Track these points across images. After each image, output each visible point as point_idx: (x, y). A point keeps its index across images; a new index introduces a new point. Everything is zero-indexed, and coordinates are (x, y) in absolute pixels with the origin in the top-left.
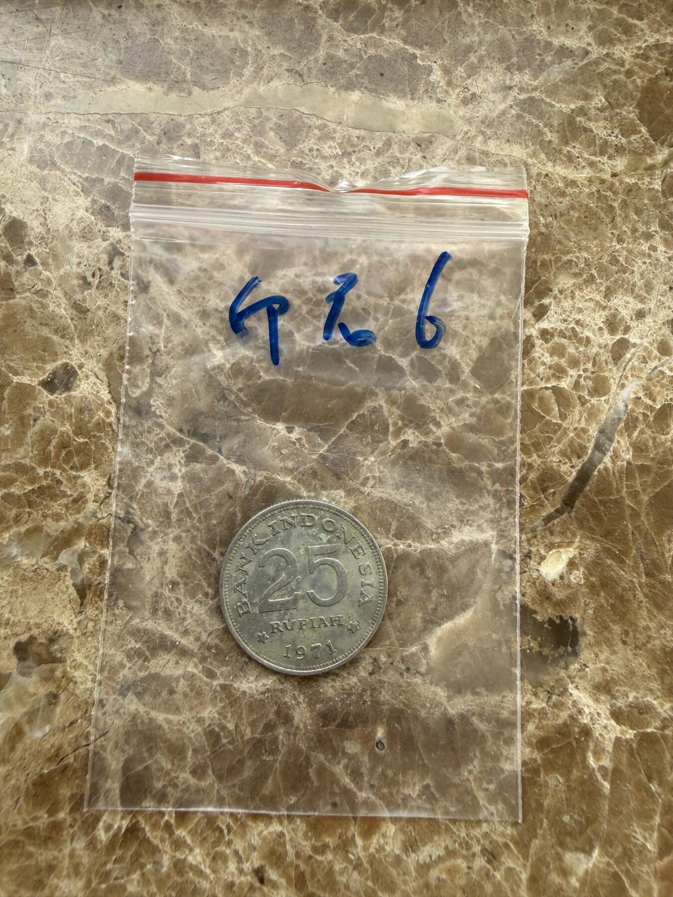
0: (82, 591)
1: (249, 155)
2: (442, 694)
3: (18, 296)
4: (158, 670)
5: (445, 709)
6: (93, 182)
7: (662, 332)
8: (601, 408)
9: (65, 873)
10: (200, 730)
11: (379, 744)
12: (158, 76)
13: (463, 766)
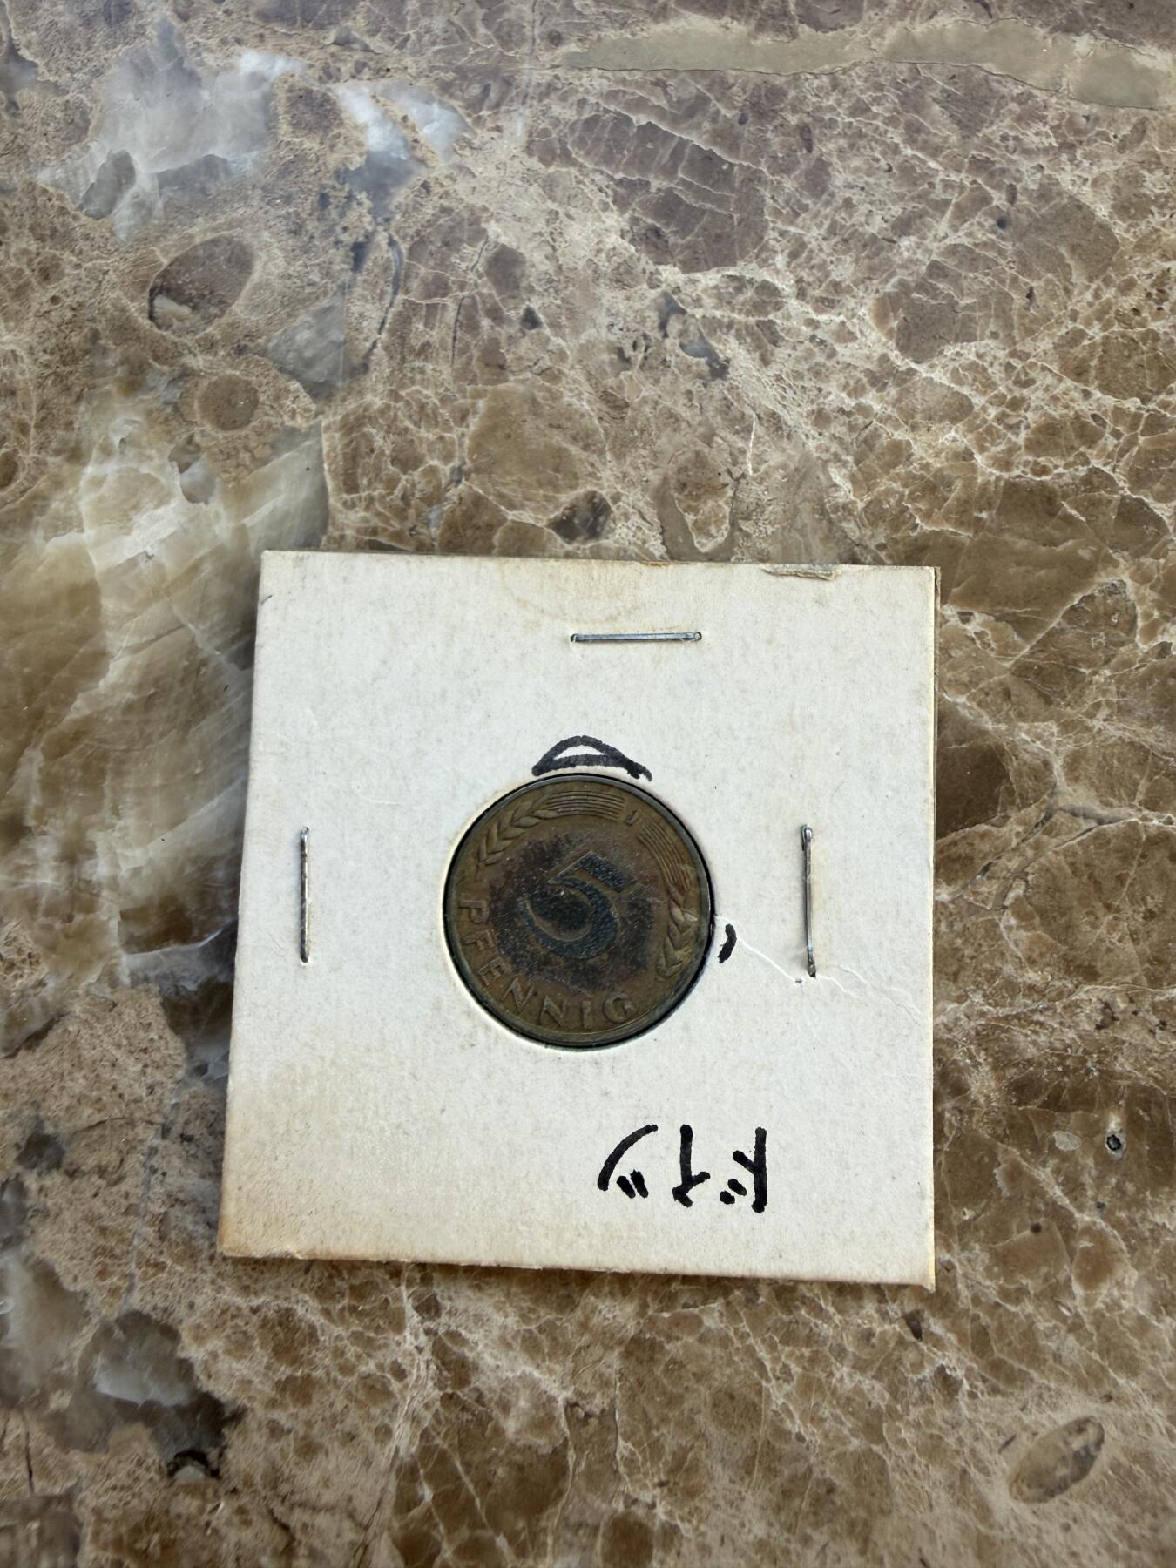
1: (897, 145)
3: (512, 378)
6: (632, 187)
11: (1112, 1140)
12: (740, 4)
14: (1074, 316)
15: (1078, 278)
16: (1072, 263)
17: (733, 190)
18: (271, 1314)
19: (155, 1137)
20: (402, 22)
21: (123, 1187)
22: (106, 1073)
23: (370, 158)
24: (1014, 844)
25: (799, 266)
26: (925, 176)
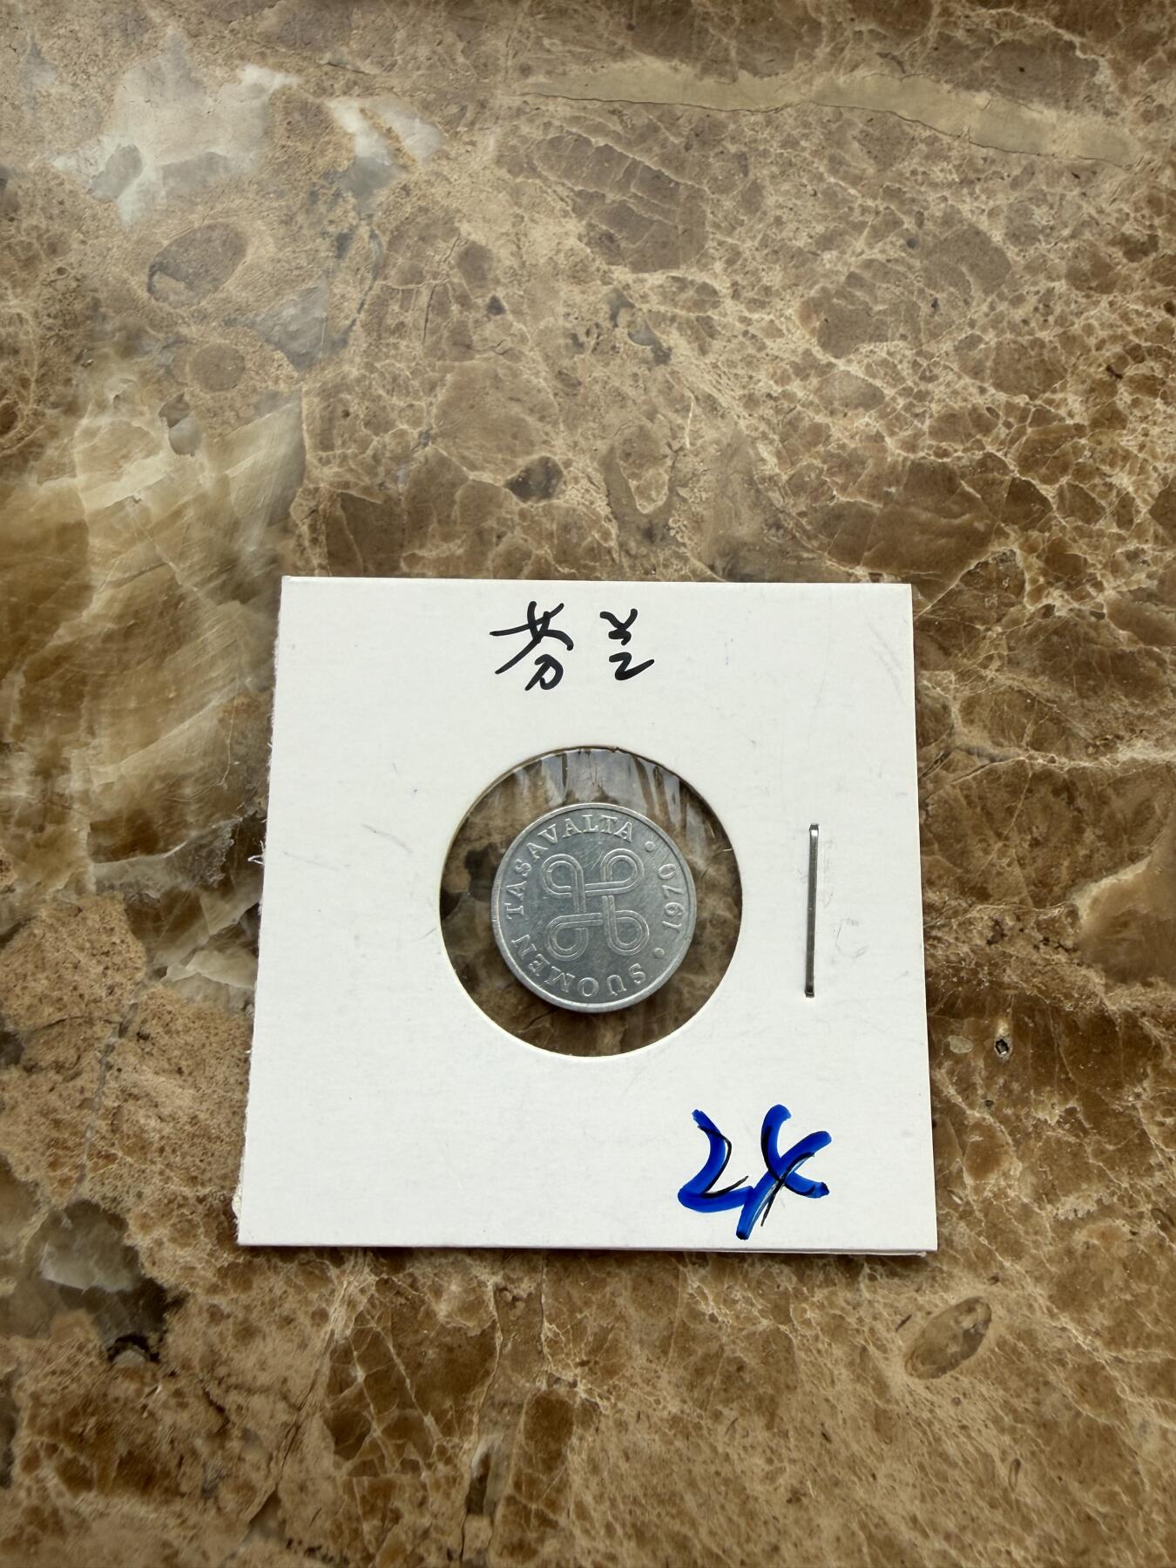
1: (821, 174)
2: (1097, 981)
3: (477, 356)
5: (1102, 1003)
6: (589, 198)
11: (1002, 1043)
12: (688, 50)
13: (1127, 1087)
14: (972, 324)
15: (976, 292)
16: (971, 280)
17: (678, 204)
18: (216, 1203)
19: (113, 1035)
20: (391, 50)
21: (79, 1082)
22: (68, 975)
23: (355, 162)
25: (735, 271)
26: (844, 201)
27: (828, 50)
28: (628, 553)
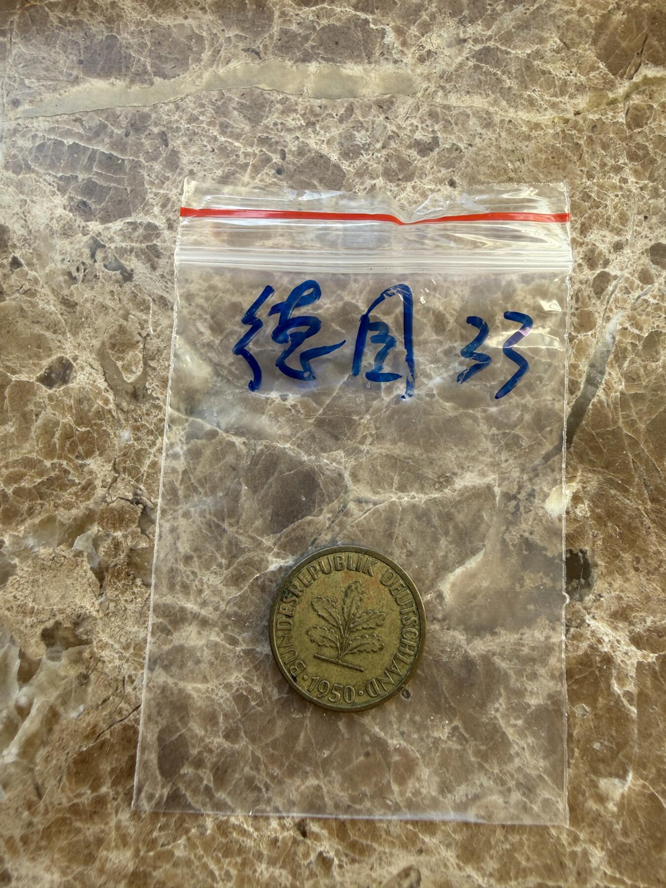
0: (100, 573)
1: (216, 137)
2: (461, 637)
3: (8, 298)
4: (182, 642)
5: (466, 652)
6: (67, 180)
7: (641, 262)
8: (589, 343)
9: (113, 844)
10: (228, 695)
11: (405, 692)
12: (120, 70)
13: (489, 705)
16: (321, 188)
17: (125, 173)
24: (327, 525)
25: (167, 211)
26: (233, 151)
27: (210, 53)
28: (122, 410)
